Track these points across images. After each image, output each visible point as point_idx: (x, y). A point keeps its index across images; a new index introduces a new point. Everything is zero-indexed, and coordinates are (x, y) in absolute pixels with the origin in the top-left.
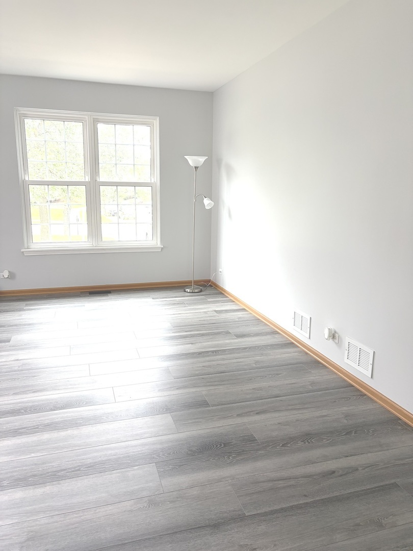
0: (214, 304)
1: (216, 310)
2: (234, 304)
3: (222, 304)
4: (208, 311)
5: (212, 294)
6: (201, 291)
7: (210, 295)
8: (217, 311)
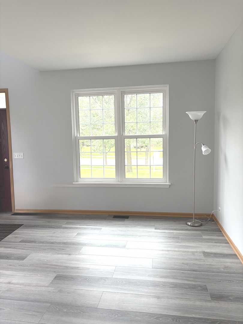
0: (206, 244)
1: (206, 251)
2: (226, 247)
3: (215, 244)
4: (197, 252)
5: (210, 231)
6: (201, 225)
7: (207, 230)
8: (206, 253)
